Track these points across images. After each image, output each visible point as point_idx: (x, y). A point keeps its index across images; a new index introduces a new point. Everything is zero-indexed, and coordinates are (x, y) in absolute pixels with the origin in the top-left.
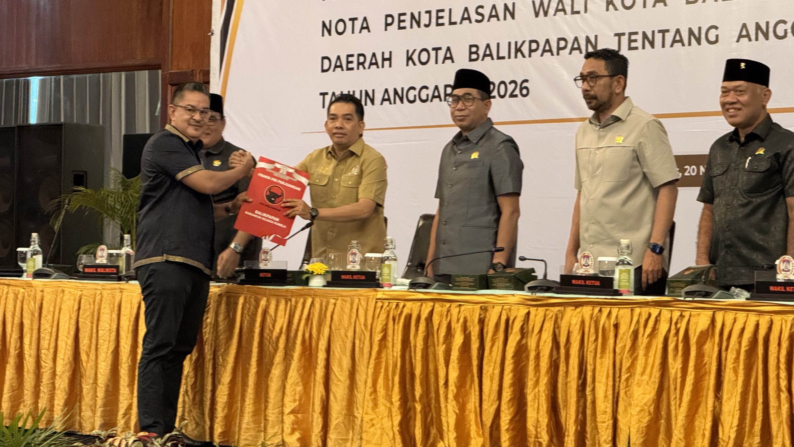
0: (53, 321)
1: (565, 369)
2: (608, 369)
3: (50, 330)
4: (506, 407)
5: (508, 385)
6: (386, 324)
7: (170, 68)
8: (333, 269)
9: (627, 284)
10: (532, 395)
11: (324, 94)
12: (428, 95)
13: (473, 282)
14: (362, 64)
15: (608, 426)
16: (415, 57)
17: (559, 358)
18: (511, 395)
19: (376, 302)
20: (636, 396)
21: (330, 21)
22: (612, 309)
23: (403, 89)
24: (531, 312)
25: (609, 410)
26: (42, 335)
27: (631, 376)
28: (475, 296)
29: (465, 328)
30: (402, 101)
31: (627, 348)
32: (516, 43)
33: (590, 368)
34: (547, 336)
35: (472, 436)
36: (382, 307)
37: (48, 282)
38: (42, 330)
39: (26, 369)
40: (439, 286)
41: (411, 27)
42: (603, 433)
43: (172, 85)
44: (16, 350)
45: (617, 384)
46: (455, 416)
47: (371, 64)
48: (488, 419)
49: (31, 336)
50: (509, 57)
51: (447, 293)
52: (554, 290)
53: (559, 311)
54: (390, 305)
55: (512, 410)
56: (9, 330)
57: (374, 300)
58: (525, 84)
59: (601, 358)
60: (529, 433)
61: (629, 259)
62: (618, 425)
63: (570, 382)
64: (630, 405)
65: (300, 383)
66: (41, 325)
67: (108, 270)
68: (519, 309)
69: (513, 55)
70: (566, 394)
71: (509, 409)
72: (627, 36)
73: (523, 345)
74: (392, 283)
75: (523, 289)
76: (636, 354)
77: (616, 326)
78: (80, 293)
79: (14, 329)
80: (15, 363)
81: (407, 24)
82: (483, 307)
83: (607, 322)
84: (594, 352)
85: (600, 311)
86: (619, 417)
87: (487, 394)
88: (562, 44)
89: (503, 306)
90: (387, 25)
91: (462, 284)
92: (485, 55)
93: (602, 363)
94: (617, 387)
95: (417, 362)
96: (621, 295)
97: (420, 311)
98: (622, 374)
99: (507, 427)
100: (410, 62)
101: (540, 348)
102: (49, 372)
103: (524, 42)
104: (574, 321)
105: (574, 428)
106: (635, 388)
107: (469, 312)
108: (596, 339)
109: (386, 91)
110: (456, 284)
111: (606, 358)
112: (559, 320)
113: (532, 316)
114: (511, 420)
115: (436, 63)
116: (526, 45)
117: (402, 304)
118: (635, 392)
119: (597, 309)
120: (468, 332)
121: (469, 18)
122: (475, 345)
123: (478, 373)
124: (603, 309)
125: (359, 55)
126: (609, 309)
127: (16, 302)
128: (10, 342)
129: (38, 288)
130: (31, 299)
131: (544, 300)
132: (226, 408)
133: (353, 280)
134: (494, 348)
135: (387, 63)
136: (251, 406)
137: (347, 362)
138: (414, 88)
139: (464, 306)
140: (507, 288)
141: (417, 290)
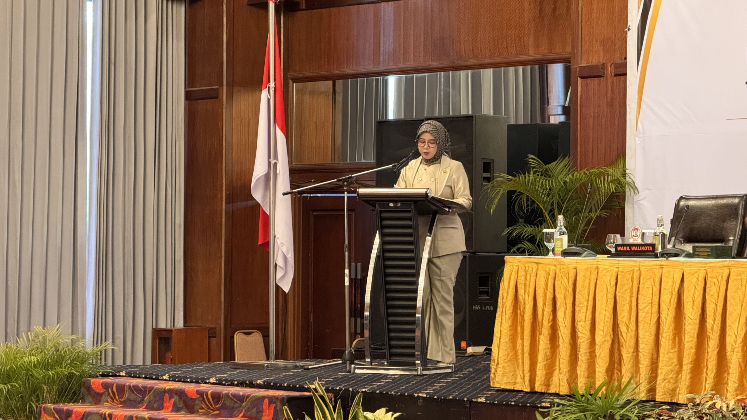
0: (589, 296)
3: (585, 304)
7: (579, 62)
26: (577, 309)
37: (580, 260)
38: (577, 304)
39: (561, 339)
43: (582, 78)
44: (549, 322)
49: (566, 309)
56: (540, 304)
66: (576, 299)
67: (642, 248)
78: (616, 270)
80: (549, 334)
102: (586, 342)
127: (548, 278)
128: (543, 315)
129: (570, 266)
130: (564, 276)
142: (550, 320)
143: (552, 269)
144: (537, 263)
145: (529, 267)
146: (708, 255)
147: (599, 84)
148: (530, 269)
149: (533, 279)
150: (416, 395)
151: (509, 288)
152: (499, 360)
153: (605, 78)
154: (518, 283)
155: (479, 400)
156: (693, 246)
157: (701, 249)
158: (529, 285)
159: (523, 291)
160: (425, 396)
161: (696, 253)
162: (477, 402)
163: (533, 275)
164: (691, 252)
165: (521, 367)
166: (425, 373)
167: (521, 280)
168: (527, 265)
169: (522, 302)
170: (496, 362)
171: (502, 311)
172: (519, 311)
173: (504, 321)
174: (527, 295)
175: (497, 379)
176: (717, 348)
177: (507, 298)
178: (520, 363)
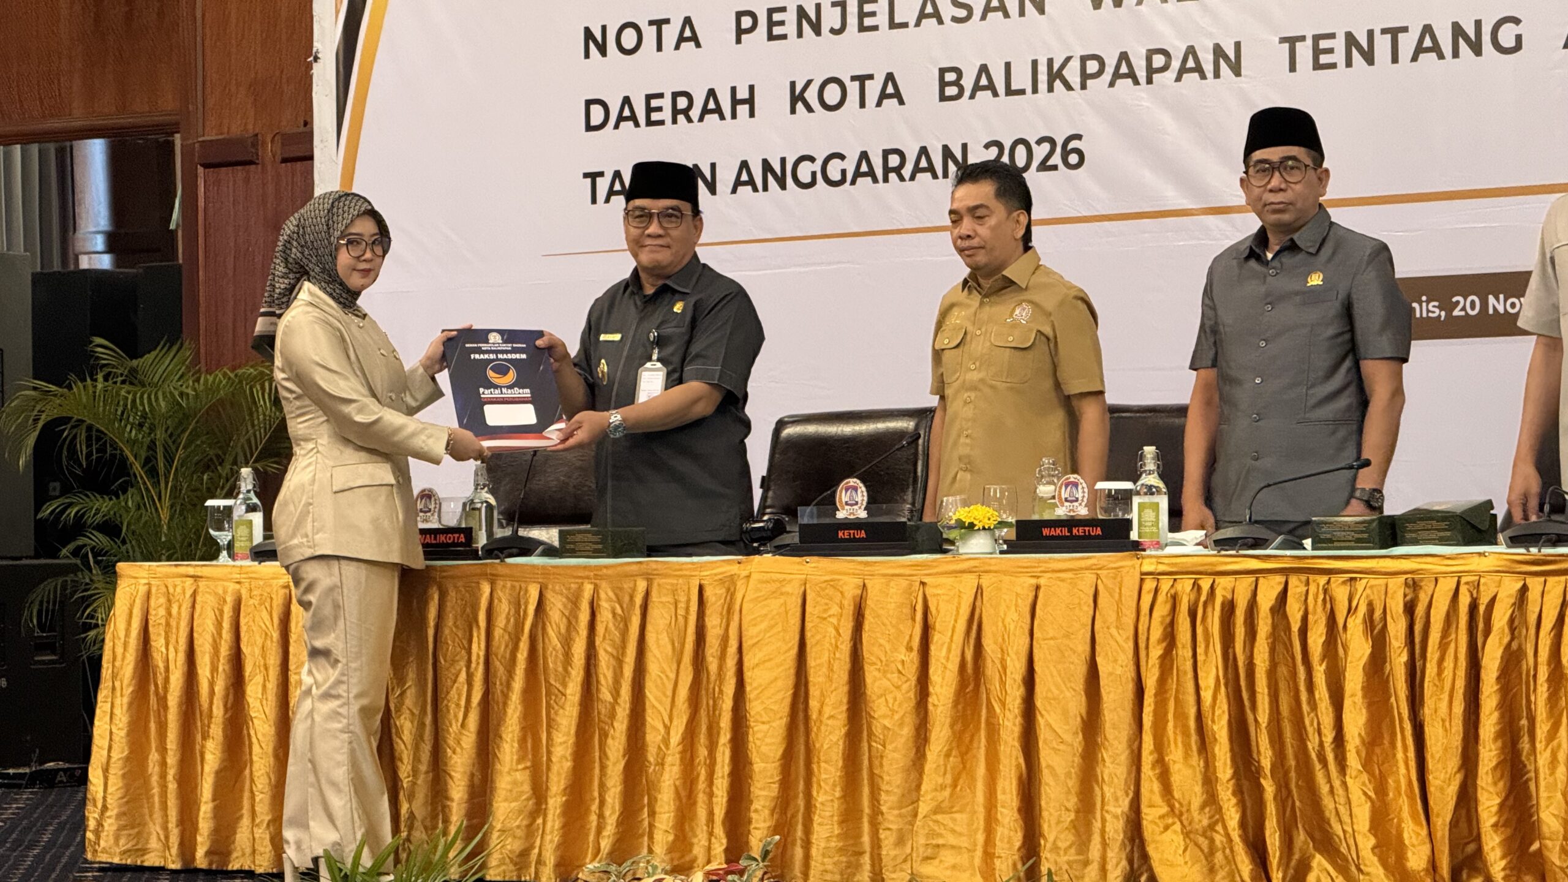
4: (1490, 779)
5: (1492, 736)
6: (1174, 625)
7: (200, 130)
10: (1548, 752)
11: (593, 176)
12: (844, 172)
13: (1362, 532)
14: (686, 112)
16: (811, 95)
18: (1499, 755)
21: (604, 28)
23: (783, 161)
24: (1530, 586)
28: (1388, 560)
29: (1371, 625)
30: (783, 186)
32: (1050, 62)
35: (1407, 842)
36: (1156, 590)
39: (256, 749)
41: (800, 34)
43: (206, 166)
44: (225, 714)
46: (1367, 806)
47: (705, 111)
48: (1443, 807)
50: (1035, 90)
54: (1178, 585)
55: (1501, 784)
56: (203, 670)
57: (1137, 577)
58: (1073, 145)
66: (290, 656)
67: (441, 539)
68: (1501, 582)
69: (1043, 85)
71: (1495, 784)
72: (1309, 42)
73: (1515, 652)
74: (1162, 542)
75: (1496, 543)
80: (225, 736)
81: (790, 28)
82: (1410, 582)
87: (1437, 756)
88: (1158, 61)
89: (1459, 577)
90: (740, 32)
92: (977, 88)
99: (1493, 820)
100: (800, 106)
103: (1068, 59)
107: (1379, 592)
109: (744, 165)
113: (1533, 595)
114: (1502, 806)
115: (862, 105)
116: (1075, 65)
117: (1205, 583)
121: (937, 15)
122: (1398, 659)
125: (675, 95)
127: (221, 612)
128: (212, 693)
129: (275, 582)
130: (261, 605)
131: (1560, 562)
132: (777, 810)
133: (1072, 537)
134: (1445, 664)
135: (743, 110)
136: (836, 805)
137: (1077, 704)
138: (812, 159)
139: (1364, 582)
140: (1443, 541)
141: (1242, 552)
142: (229, 705)
143: (230, 590)
144: (195, 577)
145: (175, 586)
146: (596, 551)
147: (247, 180)
148: (179, 589)
149: (186, 612)
151: (127, 635)
152: (109, 800)
153: (260, 167)
154: (151, 623)
156: (561, 532)
157: (579, 537)
158: (178, 628)
159: (162, 641)
161: (568, 547)
163: (186, 604)
164: (556, 544)
165: (158, 815)
167: (158, 615)
168: (170, 582)
169: (161, 665)
170: (100, 805)
171: (114, 689)
172: (152, 688)
173: (119, 713)
174: (171, 649)
175: (102, 843)
176: (624, 756)
177: (124, 657)
178: (157, 805)
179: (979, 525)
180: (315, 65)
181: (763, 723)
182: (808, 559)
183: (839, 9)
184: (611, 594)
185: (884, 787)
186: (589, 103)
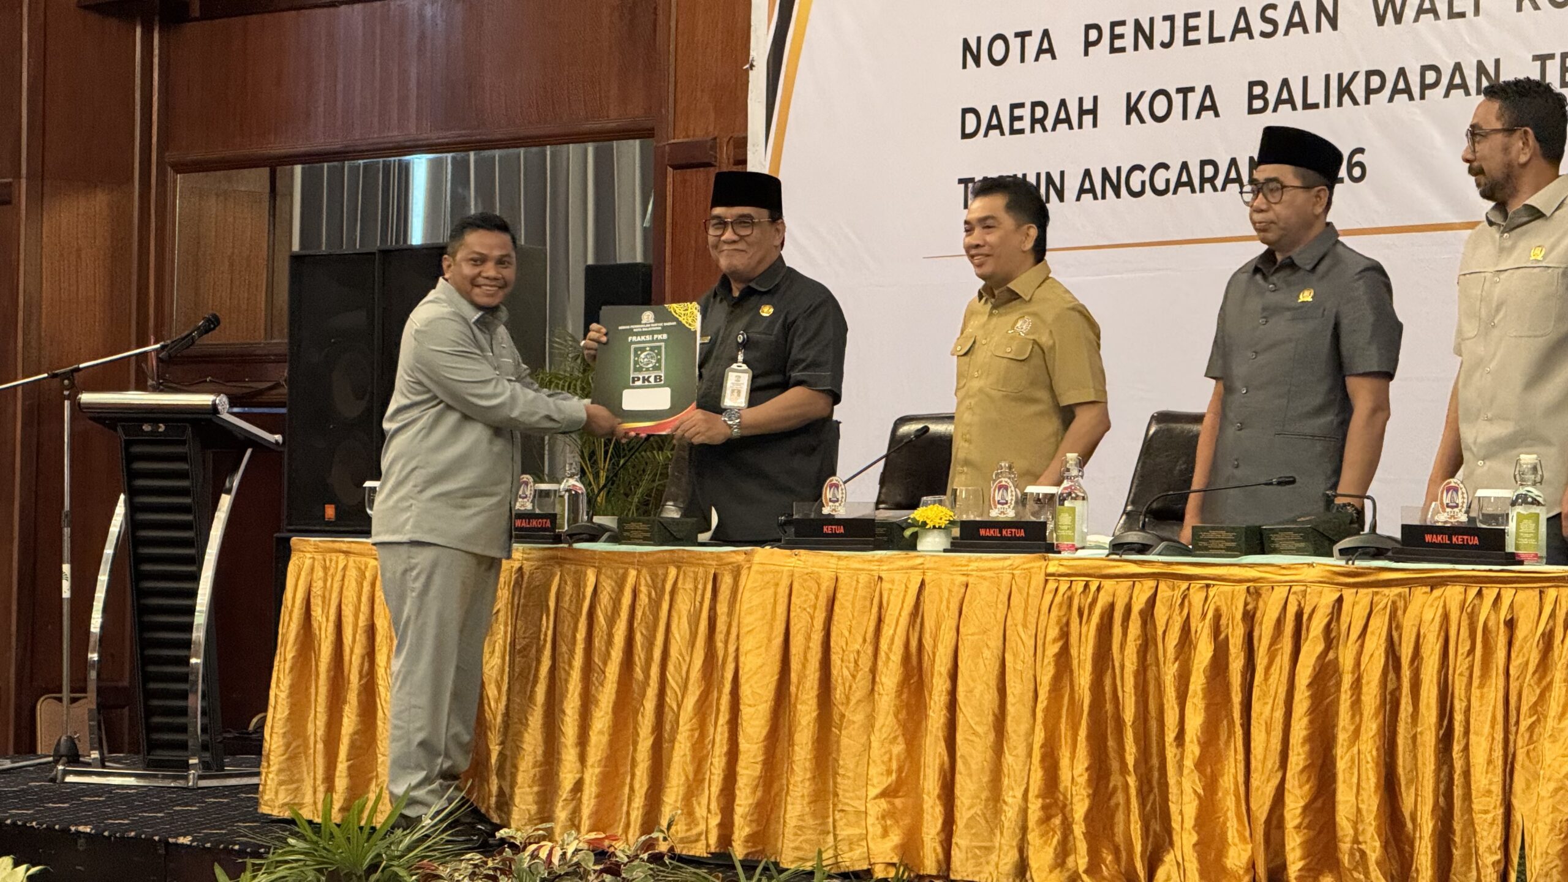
1: (1410, 709)
2: (1495, 707)
4: (1296, 783)
5: (1300, 741)
6: (1067, 624)
7: (671, 134)
8: (965, 518)
9: (1533, 542)
10: (1347, 757)
11: (966, 181)
12: (1168, 181)
13: (1232, 541)
14: (1041, 121)
15: (1494, 820)
16: (1143, 107)
17: (1399, 688)
18: (1306, 759)
19: (1046, 581)
20: (1548, 761)
21: (979, 39)
22: (1503, 592)
23: (1119, 169)
24: (1345, 597)
25: (1497, 789)
27: (1538, 720)
28: (1237, 568)
29: (1216, 630)
30: (1118, 195)
31: (1532, 668)
32: (1340, 76)
33: (1459, 706)
34: (1376, 645)
35: (1230, 840)
36: (1057, 589)
39: (380, 714)
40: (1166, 548)
41: (1136, 48)
42: (1485, 834)
43: (675, 167)
44: (360, 679)
45: (1512, 738)
46: (1196, 803)
47: (1058, 121)
48: (1261, 807)
50: (1327, 105)
51: (1184, 565)
52: (1390, 554)
53: (1400, 595)
54: (1073, 587)
55: (1307, 787)
56: (347, 637)
57: (1042, 577)
58: (1357, 158)
59: (1481, 686)
60: (1340, 833)
61: (1535, 492)
62: (1512, 818)
63: (1421, 733)
64: (1537, 777)
65: (901, 739)
67: (534, 523)
68: (1321, 593)
69: (1334, 99)
70: (1415, 758)
71: (1301, 787)
72: (1557, 60)
73: (1330, 661)
74: (1078, 545)
75: (1331, 555)
76: (1548, 679)
77: (1511, 624)
79: (358, 637)
80: (360, 702)
81: (1128, 42)
82: (1252, 590)
83: (1493, 617)
84: (1467, 674)
85: (1480, 593)
86: (1516, 802)
87: (1260, 757)
88: (1431, 77)
89: (1291, 586)
90: (1088, 44)
91: (1213, 544)
92: (1279, 101)
93: (1482, 696)
94: (1511, 744)
95: (1127, 695)
96: (1521, 563)
97: (1131, 598)
98: (1522, 717)
99: (1297, 821)
100: (1134, 116)
101: (1362, 668)
103: (1355, 74)
104: (1428, 615)
105: (1431, 825)
106: (1547, 744)
107: (1226, 599)
108: (1472, 651)
109: (1087, 173)
110: (1201, 544)
111: (1490, 686)
112: (1400, 612)
113: (1346, 606)
114: (1305, 808)
115: (1185, 117)
116: (1360, 80)
117: (1094, 584)
118: (1547, 753)
119: (1473, 591)
120: (1222, 636)
121: (1248, 30)
122: (1236, 664)
123: (1241, 718)
124: (1485, 591)
125: (1034, 105)
126: (1496, 591)
127: (362, 584)
128: (351, 662)
131: (1370, 574)
132: (760, 788)
133: (1002, 538)
134: (1272, 670)
135: (1088, 119)
136: (807, 784)
137: (990, 698)
138: (1141, 168)
139: (1215, 588)
140: (1299, 552)
141: (1125, 557)
142: (364, 673)
143: (370, 566)
144: (347, 553)
145: (331, 560)
146: (645, 539)
149: (336, 586)
150: (73, 829)
151: (293, 605)
152: (272, 755)
154: (312, 594)
155: (182, 840)
157: (630, 525)
158: (331, 599)
159: (319, 611)
160: (88, 830)
161: (624, 533)
162: (176, 844)
163: (338, 577)
164: (617, 530)
165: (313, 772)
166: (203, 783)
167: (317, 587)
168: (328, 556)
169: (317, 631)
170: (267, 759)
171: (280, 654)
172: (313, 654)
173: (282, 677)
174: (324, 619)
175: (267, 797)
177: (289, 625)
178: (311, 763)
179: (930, 525)
180: (751, 73)
181: (750, 706)
182: (797, 551)
183: (1168, 23)
184: (648, 578)
185: (841, 771)
186: (965, 111)
